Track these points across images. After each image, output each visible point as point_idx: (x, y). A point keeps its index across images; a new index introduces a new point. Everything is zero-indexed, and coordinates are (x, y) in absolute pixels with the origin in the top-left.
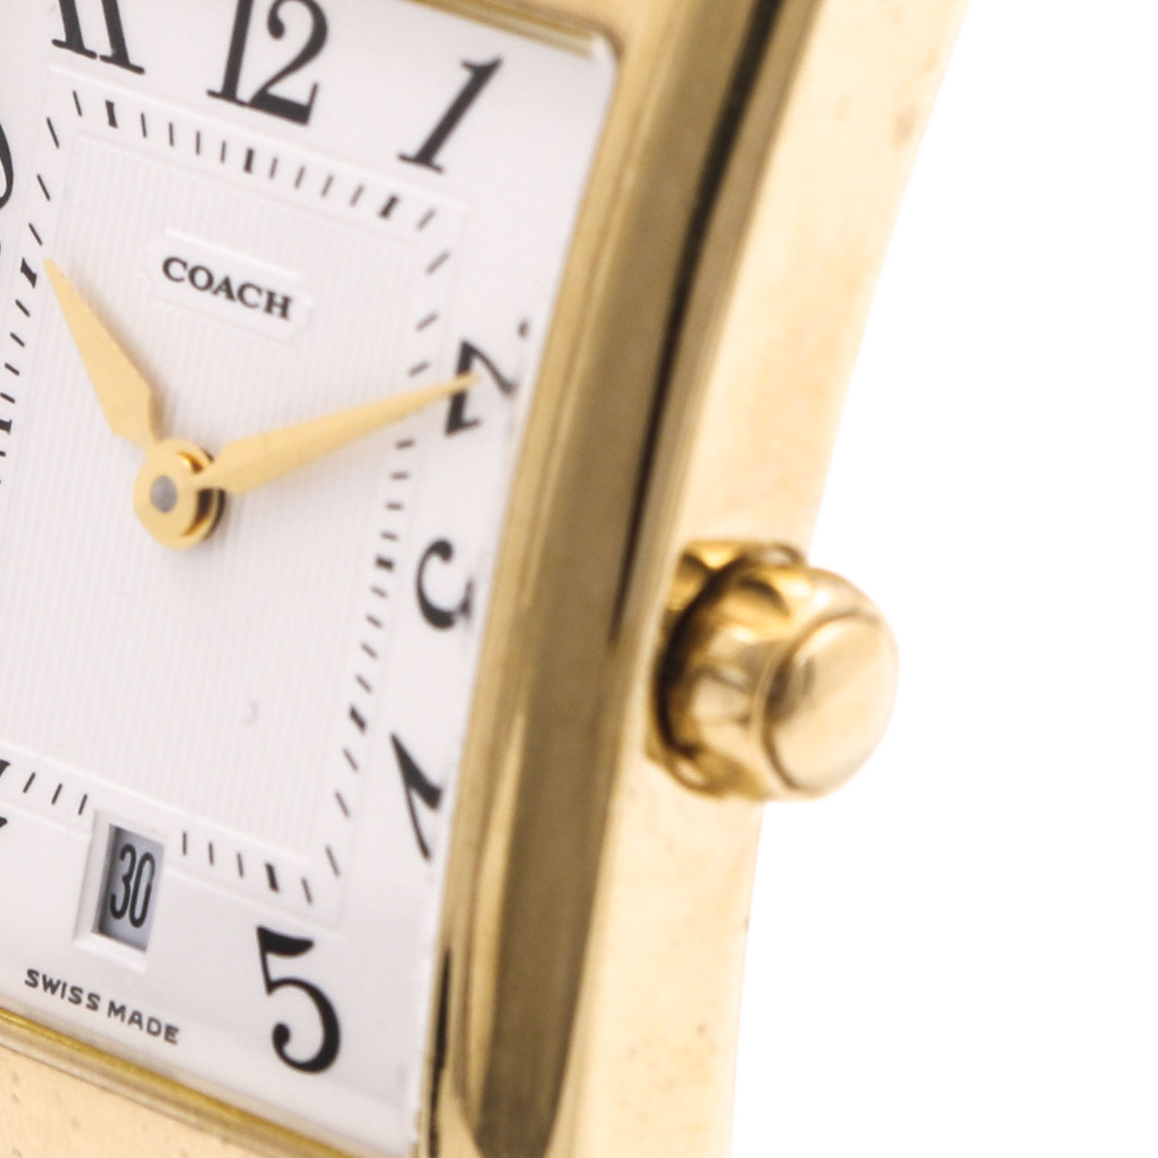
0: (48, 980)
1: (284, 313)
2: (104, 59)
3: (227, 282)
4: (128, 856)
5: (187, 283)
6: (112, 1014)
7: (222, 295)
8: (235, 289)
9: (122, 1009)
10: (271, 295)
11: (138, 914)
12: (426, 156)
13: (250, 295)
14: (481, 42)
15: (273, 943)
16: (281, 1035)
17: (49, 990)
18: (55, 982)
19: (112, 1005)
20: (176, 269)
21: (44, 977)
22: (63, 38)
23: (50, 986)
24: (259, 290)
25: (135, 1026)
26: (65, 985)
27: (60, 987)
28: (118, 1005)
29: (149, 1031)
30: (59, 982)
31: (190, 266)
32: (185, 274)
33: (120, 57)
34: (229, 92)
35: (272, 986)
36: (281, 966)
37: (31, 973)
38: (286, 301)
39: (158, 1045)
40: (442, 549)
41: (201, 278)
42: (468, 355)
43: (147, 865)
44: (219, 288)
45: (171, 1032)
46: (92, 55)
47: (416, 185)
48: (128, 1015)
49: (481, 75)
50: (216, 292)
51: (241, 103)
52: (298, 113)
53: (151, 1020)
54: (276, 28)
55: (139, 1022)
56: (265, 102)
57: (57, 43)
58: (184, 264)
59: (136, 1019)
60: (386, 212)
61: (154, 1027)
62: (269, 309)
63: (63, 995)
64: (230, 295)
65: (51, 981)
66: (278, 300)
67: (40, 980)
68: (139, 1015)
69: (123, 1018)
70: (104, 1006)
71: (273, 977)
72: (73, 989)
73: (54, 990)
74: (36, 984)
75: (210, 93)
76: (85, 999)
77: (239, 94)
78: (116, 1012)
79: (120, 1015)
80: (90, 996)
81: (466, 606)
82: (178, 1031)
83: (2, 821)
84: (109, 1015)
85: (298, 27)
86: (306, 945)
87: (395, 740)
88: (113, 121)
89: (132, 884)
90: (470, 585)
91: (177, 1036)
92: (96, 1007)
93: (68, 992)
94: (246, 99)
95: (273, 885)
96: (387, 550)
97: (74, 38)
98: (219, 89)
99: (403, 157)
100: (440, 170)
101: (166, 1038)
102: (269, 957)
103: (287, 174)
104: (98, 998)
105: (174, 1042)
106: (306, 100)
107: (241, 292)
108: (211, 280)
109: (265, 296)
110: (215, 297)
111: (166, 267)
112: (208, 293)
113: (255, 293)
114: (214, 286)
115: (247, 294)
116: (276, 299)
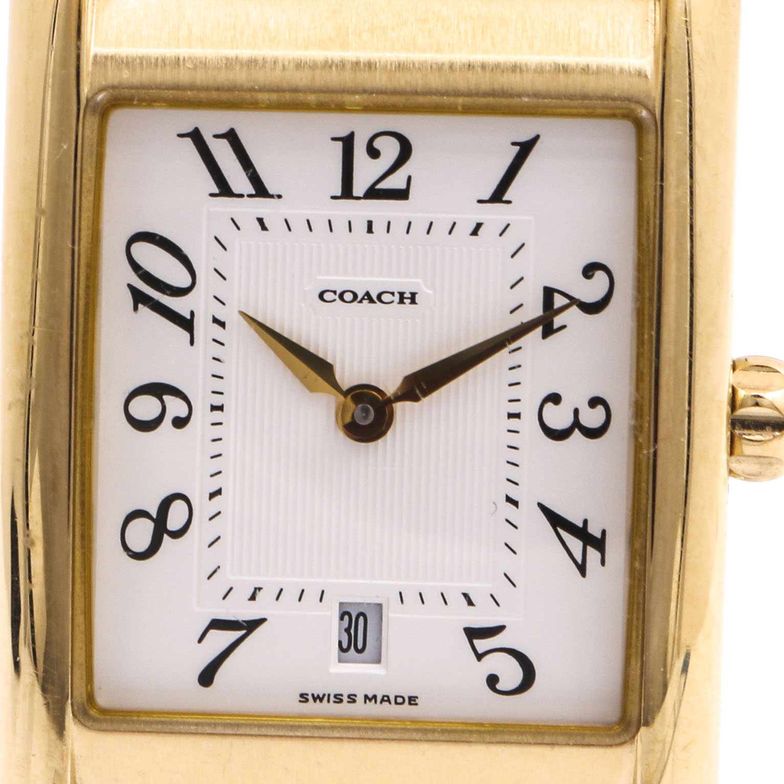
0: (316, 696)
1: (413, 301)
2: (250, 196)
3: (368, 294)
4: (346, 618)
5: (338, 300)
6: (367, 701)
7: (365, 302)
8: (374, 297)
9: (375, 697)
10: (402, 294)
11: (360, 646)
12: (498, 196)
13: (385, 297)
14: (523, 129)
15: (473, 634)
16: (492, 681)
17: (318, 700)
18: (321, 696)
19: (366, 697)
20: (327, 296)
21: (313, 695)
22: (217, 191)
23: (318, 698)
24: (393, 294)
25: (386, 704)
26: (329, 695)
27: (326, 698)
28: (370, 696)
29: (396, 703)
30: (324, 695)
31: (338, 293)
32: (337, 297)
33: (261, 191)
34: (347, 192)
35: (479, 657)
36: (482, 645)
37: (302, 695)
38: (413, 295)
39: (406, 710)
40: (555, 398)
41: (348, 297)
42: (549, 293)
43: (361, 619)
44: (363, 298)
45: (412, 700)
46: (241, 196)
47: (494, 215)
48: (379, 700)
49: (525, 149)
50: (361, 302)
51: (358, 198)
52: (402, 194)
53: (396, 697)
54: (374, 153)
55: (389, 701)
56: (373, 193)
57: (212, 195)
58: (335, 292)
59: (386, 699)
60: (475, 233)
61: (400, 700)
62: (401, 301)
63: (329, 701)
64: (371, 301)
65: (318, 696)
66: (407, 295)
67: (310, 697)
68: (388, 697)
69: (376, 702)
70: (360, 699)
71: (480, 652)
72: (335, 696)
73: (321, 700)
74: (307, 700)
75: (334, 198)
76: (345, 699)
77: (355, 194)
78: (370, 700)
79: (373, 701)
80: (349, 696)
81: (576, 424)
82: (417, 697)
83: (263, 620)
84: (365, 702)
85: (389, 149)
86: (500, 629)
87: (541, 506)
88: (264, 228)
89: (352, 631)
90: (576, 412)
91: (417, 701)
92: (354, 701)
93: (332, 698)
94: (361, 195)
95: (470, 603)
96: (514, 408)
97: (225, 190)
98: (339, 194)
99: (480, 201)
100: (509, 202)
101: (410, 704)
102: (475, 642)
103: (399, 228)
104: (355, 695)
105: (416, 704)
106: (403, 186)
107: (379, 297)
108: (355, 296)
109: (397, 296)
110: (360, 304)
111: (321, 296)
112: (355, 303)
113: (390, 295)
114: (359, 299)
115: (384, 297)
116: (405, 296)
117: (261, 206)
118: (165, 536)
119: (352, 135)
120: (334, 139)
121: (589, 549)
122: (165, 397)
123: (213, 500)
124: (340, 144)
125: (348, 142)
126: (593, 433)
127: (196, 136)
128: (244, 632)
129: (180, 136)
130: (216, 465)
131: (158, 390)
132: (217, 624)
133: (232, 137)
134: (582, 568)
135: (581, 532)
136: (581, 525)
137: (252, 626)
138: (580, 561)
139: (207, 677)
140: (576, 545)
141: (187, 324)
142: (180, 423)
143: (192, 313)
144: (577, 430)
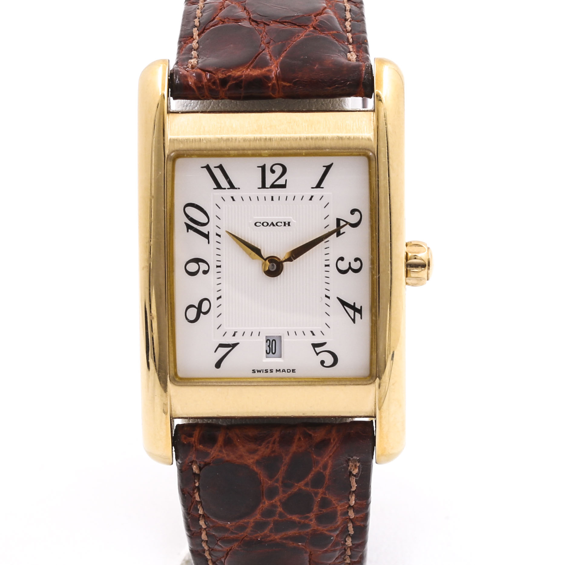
0: (258, 370)
1: (289, 225)
2: (228, 189)
3: (272, 223)
4: (268, 341)
5: (262, 226)
6: (277, 372)
7: (272, 226)
8: (275, 224)
9: (280, 370)
10: (285, 223)
11: (274, 352)
12: (319, 186)
14: (327, 161)
15: (315, 346)
16: (322, 362)
17: (259, 372)
18: (260, 370)
19: (277, 370)
20: (257, 224)
21: (257, 370)
22: (216, 187)
24: (281, 223)
25: (284, 372)
26: (263, 370)
28: (278, 370)
29: (288, 372)
30: (261, 370)
31: (262, 223)
32: (261, 224)
33: (232, 187)
34: (264, 186)
35: (317, 354)
36: (318, 350)
37: (253, 370)
38: (289, 223)
39: (291, 374)
40: (342, 259)
41: (265, 224)
42: (338, 220)
43: (274, 342)
44: (271, 225)
45: (293, 371)
46: (225, 189)
47: (317, 193)
48: (281, 371)
49: (328, 168)
50: (270, 226)
51: (268, 188)
52: (284, 186)
53: (288, 370)
54: (273, 171)
55: (285, 371)
56: (273, 186)
57: (215, 189)
58: (260, 223)
59: (284, 371)
60: (311, 199)
61: (289, 371)
62: (285, 225)
63: (263, 372)
64: (274, 225)
65: (259, 370)
66: (287, 223)
67: (256, 371)
68: (285, 370)
69: (280, 372)
70: (274, 371)
71: (318, 352)
72: (265, 370)
73: (260, 372)
74: (255, 372)
75: (259, 188)
76: (269, 371)
77: (267, 187)
78: (278, 371)
79: (279, 372)
80: (270, 370)
81: (350, 268)
82: (295, 370)
83: (238, 344)
84: (276, 372)
85: (278, 170)
86: (325, 343)
87: (338, 298)
88: (234, 200)
89: (271, 346)
90: (350, 263)
91: (295, 371)
92: (272, 372)
93: (264, 371)
94: (269, 187)
95: (313, 334)
96: (327, 263)
97: (219, 187)
98: (261, 187)
99: (312, 188)
100: (323, 188)
101: (293, 372)
102: (316, 348)
103: (283, 198)
104: (272, 370)
105: (295, 372)
106: (284, 183)
107: (277, 224)
108: (268, 224)
109: (283, 223)
110: (270, 227)
111: (255, 224)
112: (268, 226)
113: (280, 223)
114: (269, 225)
115: (278, 224)
116: (286, 223)
117: (232, 192)
118: (201, 314)
119: (265, 165)
120: (258, 167)
121: (356, 313)
122: (200, 263)
123: (219, 300)
124: (260, 168)
125: (263, 168)
126: (356, 271)
127: (208, 168)
128: (231, 348)
129: (202, 167)
130: (219, 287)
131: (197, 261)
132: (221, 345)
133: (221, 167)
134: (354, 320)
135: (353, 307)
136: (353, 305)
137: (234, 345)
138: (353, 318)
139: (218, 365)
140: (351, 312)
141: (207, 236)
142: (205, 272)
143: (208, 232)
144: (350, 270)
